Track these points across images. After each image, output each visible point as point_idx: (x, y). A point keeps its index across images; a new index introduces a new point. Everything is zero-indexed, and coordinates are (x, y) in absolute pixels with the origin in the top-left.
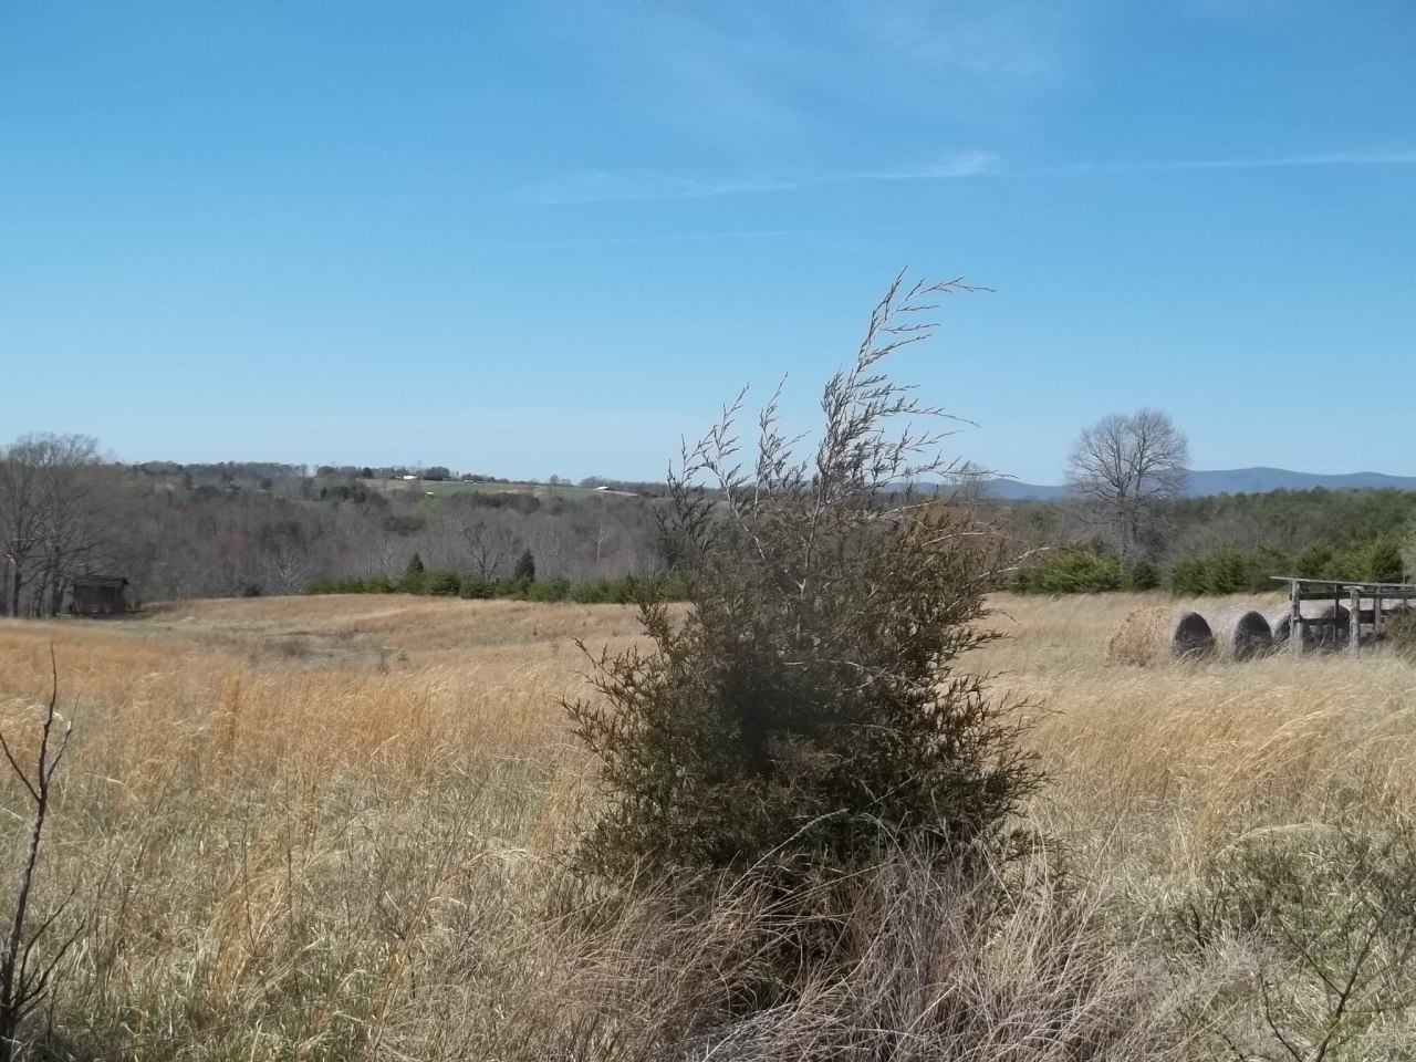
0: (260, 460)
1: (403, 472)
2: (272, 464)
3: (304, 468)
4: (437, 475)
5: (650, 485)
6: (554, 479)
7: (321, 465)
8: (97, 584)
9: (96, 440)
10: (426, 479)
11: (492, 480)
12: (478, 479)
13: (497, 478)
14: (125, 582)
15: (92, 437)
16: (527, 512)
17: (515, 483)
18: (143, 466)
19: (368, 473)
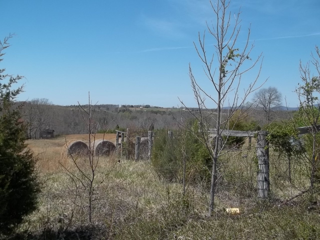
0: (109, 104)
1: (141, 106)
2: (111, 105)
3: (118, 105)
4: (147, 107)
5: (195, 108)
6: (173, 107)
7: (122, 105)
8: (47, 131)
9: (48, 99)
10: (145, 107)
11: (160, 108)
12: (157, 107)
13: (161, 107)
14: (54, 131)
15: (47, 99)
16: (162, 115)
17: (165, 108)
18: (84, 105)
19: (132, 106)
